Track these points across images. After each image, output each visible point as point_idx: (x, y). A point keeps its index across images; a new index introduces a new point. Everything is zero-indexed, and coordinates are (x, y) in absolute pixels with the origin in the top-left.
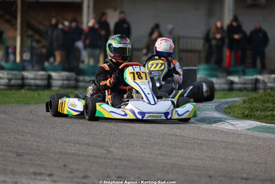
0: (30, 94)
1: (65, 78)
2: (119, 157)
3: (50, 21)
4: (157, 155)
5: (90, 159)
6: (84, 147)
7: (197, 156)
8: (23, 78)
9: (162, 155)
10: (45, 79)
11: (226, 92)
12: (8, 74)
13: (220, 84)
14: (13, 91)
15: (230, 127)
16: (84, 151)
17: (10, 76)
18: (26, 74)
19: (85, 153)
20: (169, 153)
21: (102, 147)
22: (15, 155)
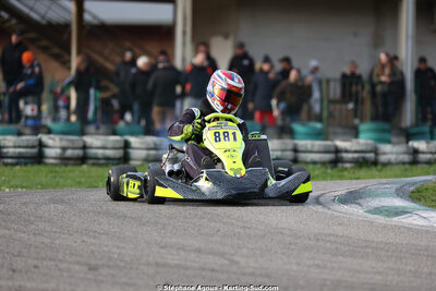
0: (96, 171)
1: (152, 146)
2: (250, 271)
3: (123, 55)
4: (309, 266)
5: (204, 273)
6: (193, 255)
7: (373, 268)
8: (85, 147)
9: (318, 266)
10: (120, 148)
11: (407, 166)
12: (61, 140)
13: (397, 154)
14: (69, 168)
15: (421, 222)
16: (194, 261)
17: (65, 144)
18: (89, 140)
19: (196, 265)
20: (329, 264)
21: (222, 255)
22: (86, 269)
